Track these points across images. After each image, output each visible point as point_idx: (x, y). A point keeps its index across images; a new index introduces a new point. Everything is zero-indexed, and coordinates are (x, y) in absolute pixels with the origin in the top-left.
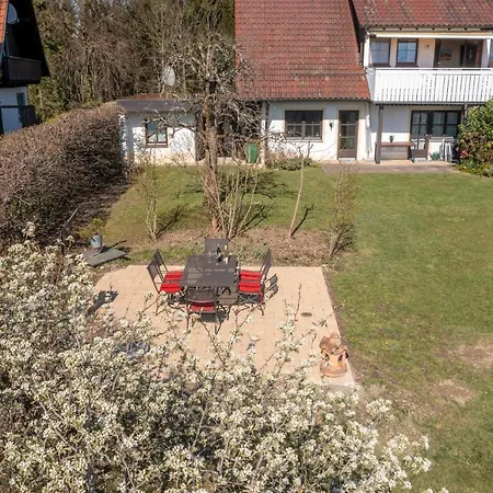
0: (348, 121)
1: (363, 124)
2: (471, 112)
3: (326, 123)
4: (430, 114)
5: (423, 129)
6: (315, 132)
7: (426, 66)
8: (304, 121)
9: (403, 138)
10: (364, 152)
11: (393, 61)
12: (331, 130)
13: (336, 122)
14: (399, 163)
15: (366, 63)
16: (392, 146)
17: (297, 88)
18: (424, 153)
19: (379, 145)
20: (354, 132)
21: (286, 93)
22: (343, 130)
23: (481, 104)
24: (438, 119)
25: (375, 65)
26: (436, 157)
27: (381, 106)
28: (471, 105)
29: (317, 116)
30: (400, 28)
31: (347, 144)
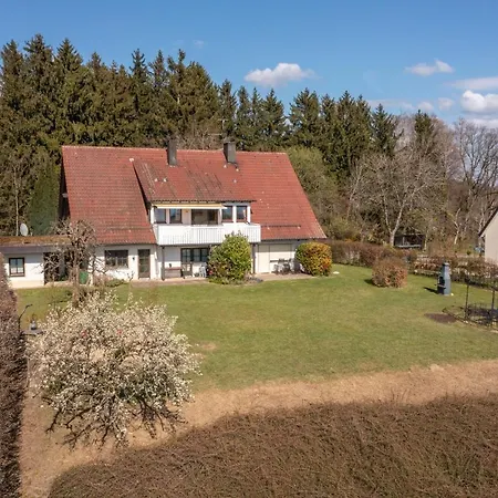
0: (144, 255)
1: (153, 257)
2: (213, 249)
3: (130, 257)
4: (192, 250)
5: (189, 259)
6: (124, 263)
7: (188, 224)
8: (117, 256)
9: (177, 264)
10: (155, 274)
11: (168, 220)
12: (133, 261)
13: (137, 257)
14: (176, 280)
15: (152, 222)
16: (171, 270)
17: (113, 237)
18: (190, 273)
19: (163, 269)
20: (148, 261)
22: (141, 261)
23: (219, 245)
24: (197, 253)
25: (158, 223)
26: (197, 275)
27: (163, 247)
28: (213, 245)
29: (125, 254)
30: (171, 202)
31: (144, 270)
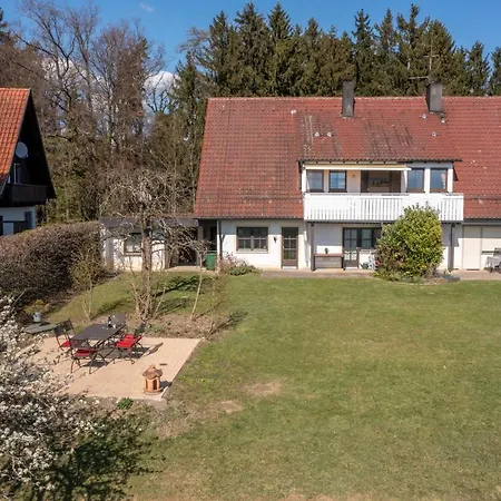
0: (290, 235)
1: (302, 238)
2: (385, 229)
3: (271, 237)
4: (360, 231)
5: (355, 243)
6: (263, 245)
7: (354, 192)
8: (253, 236)
9: (336, 250)
10: (303, 262)
11: (326, 188)
12: (275, 243)
13: (279, 237)
14: (334, 271)
15: (303, 190)
16: (327, 257)
17: (246, 209)
18: (356, 263)
19: (314, 257)
20: (295, 244)
21: (234, 212)
22: (285, 244)
24: (366, 235)
25: (312, 191)
26: (365, 266)
27: (312, 223)
28: (386, 223)
29: (263, 232)
30: (331, 162)
31: (289, 254)
